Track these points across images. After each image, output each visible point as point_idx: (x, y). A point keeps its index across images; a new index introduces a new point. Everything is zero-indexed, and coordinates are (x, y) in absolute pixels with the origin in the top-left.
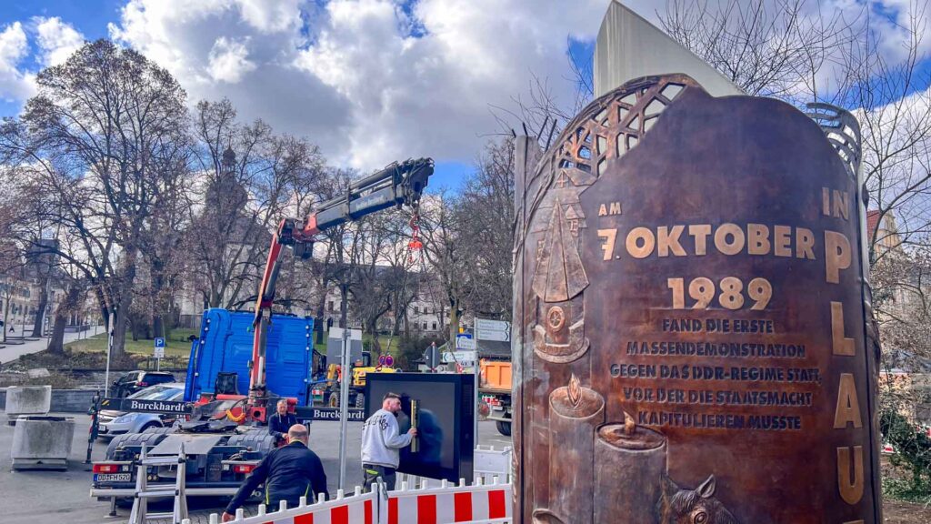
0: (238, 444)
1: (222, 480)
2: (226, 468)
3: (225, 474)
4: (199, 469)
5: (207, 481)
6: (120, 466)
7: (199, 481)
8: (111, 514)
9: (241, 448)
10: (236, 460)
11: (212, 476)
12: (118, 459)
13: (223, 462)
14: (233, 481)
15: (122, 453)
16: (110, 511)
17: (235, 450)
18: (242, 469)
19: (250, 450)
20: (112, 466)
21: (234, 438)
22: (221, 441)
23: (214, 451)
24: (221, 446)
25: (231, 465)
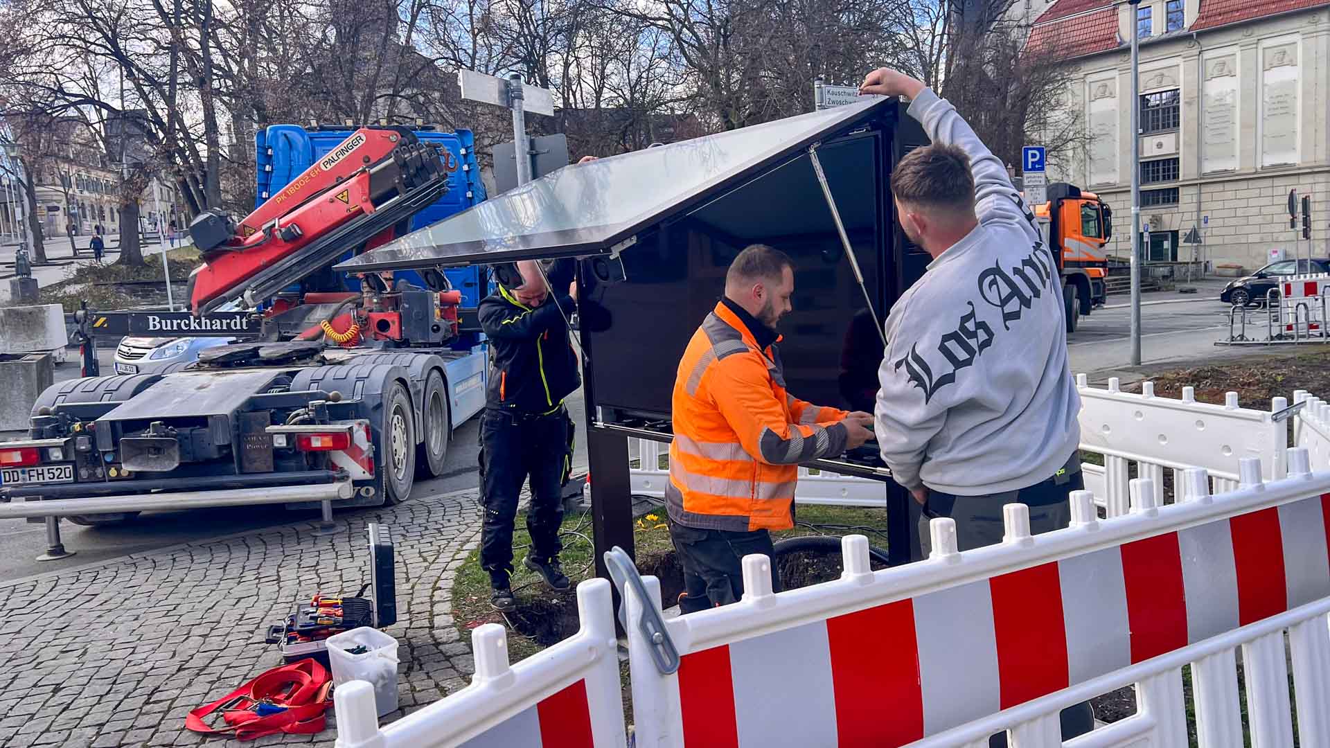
0: (314, 385)
1: (277, 469)
2: (281, 442)
3: (278, 454)
4: (220, 448)
5: (242, 473)
6: (43, 451)
7: (220, 474)
8: (51, 553)
9: (314, 396)
10: (303, 422)
11: (252, 461)
12: (39, 434)
13: (271, 428)
14: (301, 469)
15: (47, 421)
16: (48, 546)
17: (301, 401)
18: (316, 443)
19: (336, 398)
20: (25, 451)
21: (306, 374)
22: (276, 382)
23: (253, 405)
24: (275, 392)
25: (289, 436)
